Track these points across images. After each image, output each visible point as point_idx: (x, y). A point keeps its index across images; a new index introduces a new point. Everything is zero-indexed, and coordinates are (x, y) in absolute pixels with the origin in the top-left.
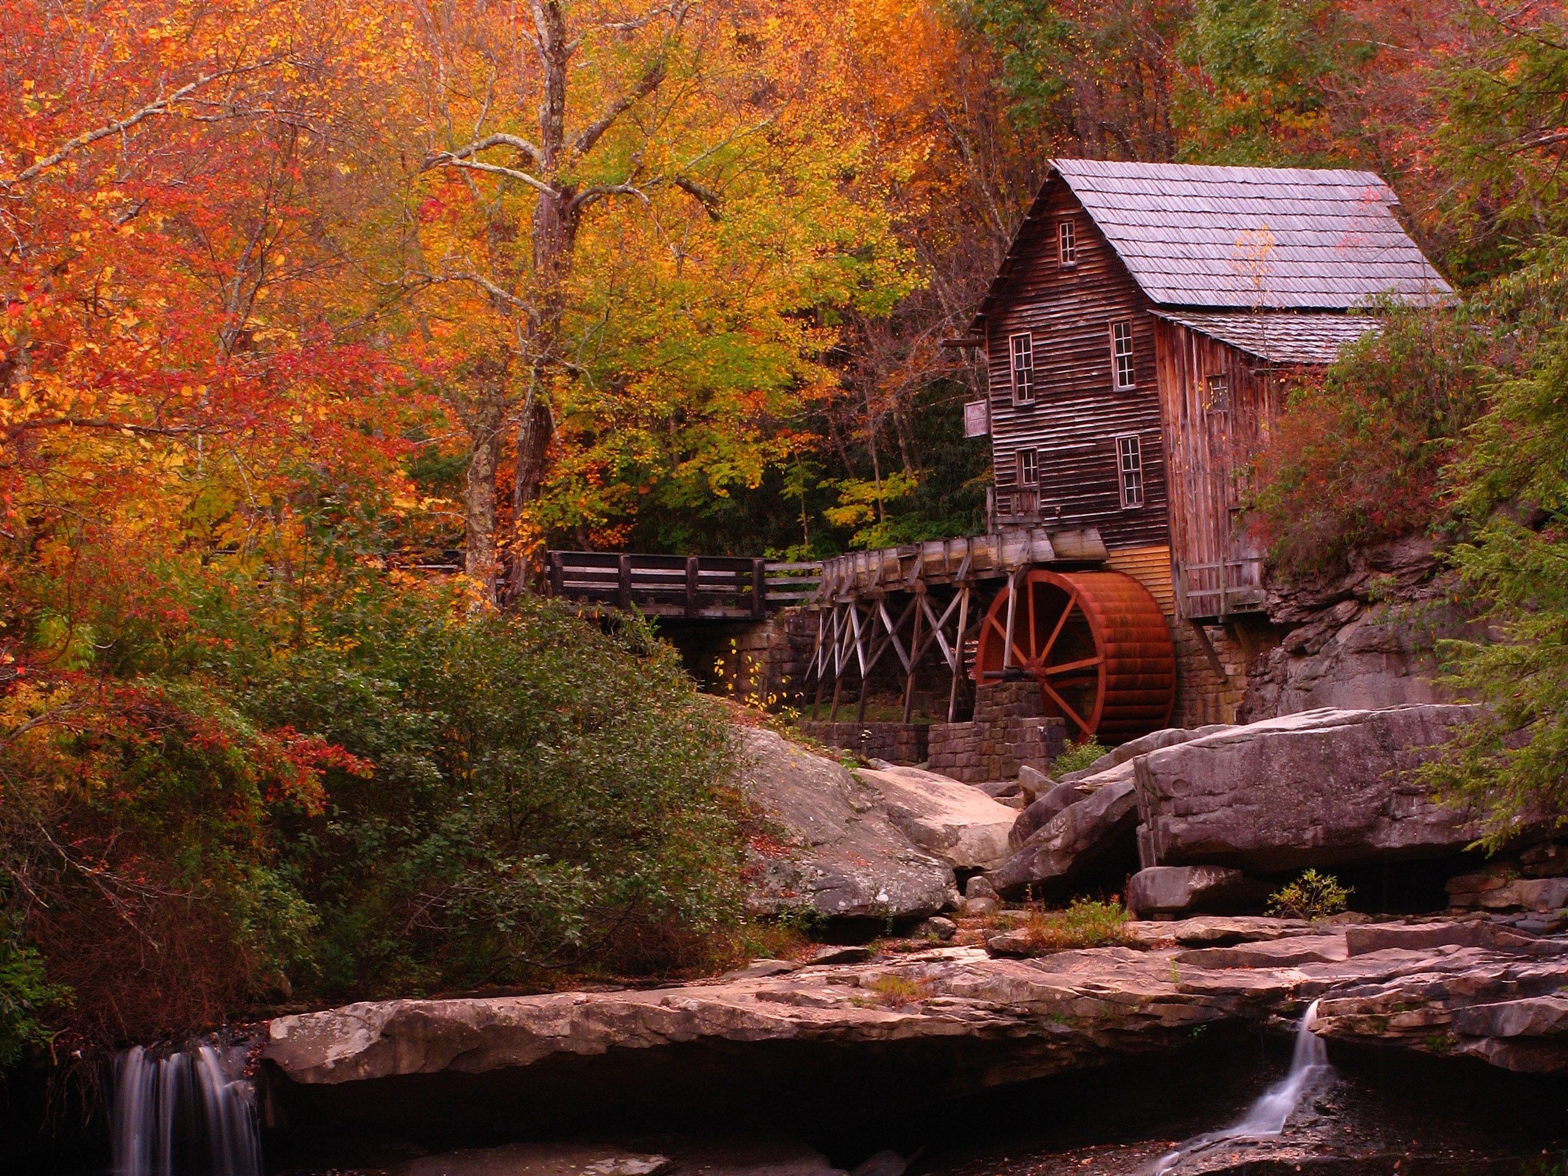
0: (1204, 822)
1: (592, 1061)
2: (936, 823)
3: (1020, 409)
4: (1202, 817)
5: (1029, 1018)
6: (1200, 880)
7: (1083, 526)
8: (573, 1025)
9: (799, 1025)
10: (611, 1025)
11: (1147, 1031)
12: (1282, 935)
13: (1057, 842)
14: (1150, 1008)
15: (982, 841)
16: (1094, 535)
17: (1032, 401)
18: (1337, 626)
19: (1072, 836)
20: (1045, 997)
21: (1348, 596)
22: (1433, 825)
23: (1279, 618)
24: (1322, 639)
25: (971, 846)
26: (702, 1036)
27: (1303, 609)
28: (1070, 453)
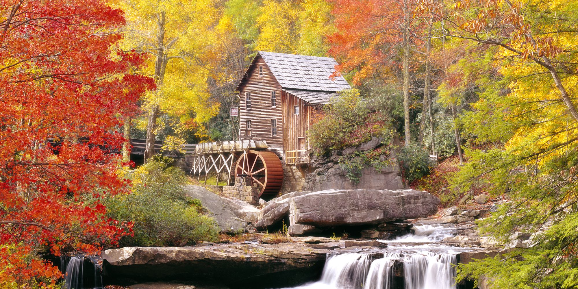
0: (307, 214)
1: (180, 263)
2: (241, 211)
3: (247, 110)
4: (307, 213)
5: (277, 258)
6: (306, 228)
7: (263, 140)
8: (176, 254)
9: (227, 257)
10: (185, 255)
11: (305, 262)
12: (329, 242)
13: (270, 217)
14: (304, 257)
15: (251, 216)
16: (265, 142)
17: (250, 108)
18: (328, 168)
19: (274, 216)
20: (281, 254)
21: (332, 161)
22: (359, 218)
23: (314, 165)
24: (324, 171)
25: (249, 217)
26: (205, 258)
27: (320, 164)
28: (259, 122)
